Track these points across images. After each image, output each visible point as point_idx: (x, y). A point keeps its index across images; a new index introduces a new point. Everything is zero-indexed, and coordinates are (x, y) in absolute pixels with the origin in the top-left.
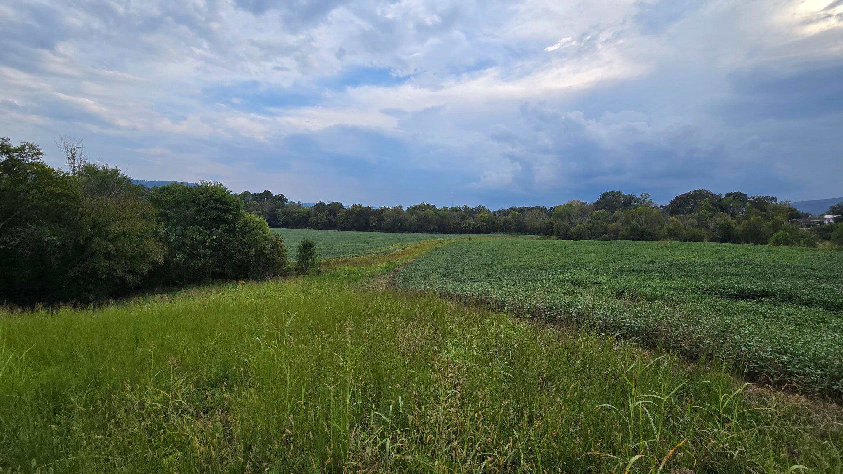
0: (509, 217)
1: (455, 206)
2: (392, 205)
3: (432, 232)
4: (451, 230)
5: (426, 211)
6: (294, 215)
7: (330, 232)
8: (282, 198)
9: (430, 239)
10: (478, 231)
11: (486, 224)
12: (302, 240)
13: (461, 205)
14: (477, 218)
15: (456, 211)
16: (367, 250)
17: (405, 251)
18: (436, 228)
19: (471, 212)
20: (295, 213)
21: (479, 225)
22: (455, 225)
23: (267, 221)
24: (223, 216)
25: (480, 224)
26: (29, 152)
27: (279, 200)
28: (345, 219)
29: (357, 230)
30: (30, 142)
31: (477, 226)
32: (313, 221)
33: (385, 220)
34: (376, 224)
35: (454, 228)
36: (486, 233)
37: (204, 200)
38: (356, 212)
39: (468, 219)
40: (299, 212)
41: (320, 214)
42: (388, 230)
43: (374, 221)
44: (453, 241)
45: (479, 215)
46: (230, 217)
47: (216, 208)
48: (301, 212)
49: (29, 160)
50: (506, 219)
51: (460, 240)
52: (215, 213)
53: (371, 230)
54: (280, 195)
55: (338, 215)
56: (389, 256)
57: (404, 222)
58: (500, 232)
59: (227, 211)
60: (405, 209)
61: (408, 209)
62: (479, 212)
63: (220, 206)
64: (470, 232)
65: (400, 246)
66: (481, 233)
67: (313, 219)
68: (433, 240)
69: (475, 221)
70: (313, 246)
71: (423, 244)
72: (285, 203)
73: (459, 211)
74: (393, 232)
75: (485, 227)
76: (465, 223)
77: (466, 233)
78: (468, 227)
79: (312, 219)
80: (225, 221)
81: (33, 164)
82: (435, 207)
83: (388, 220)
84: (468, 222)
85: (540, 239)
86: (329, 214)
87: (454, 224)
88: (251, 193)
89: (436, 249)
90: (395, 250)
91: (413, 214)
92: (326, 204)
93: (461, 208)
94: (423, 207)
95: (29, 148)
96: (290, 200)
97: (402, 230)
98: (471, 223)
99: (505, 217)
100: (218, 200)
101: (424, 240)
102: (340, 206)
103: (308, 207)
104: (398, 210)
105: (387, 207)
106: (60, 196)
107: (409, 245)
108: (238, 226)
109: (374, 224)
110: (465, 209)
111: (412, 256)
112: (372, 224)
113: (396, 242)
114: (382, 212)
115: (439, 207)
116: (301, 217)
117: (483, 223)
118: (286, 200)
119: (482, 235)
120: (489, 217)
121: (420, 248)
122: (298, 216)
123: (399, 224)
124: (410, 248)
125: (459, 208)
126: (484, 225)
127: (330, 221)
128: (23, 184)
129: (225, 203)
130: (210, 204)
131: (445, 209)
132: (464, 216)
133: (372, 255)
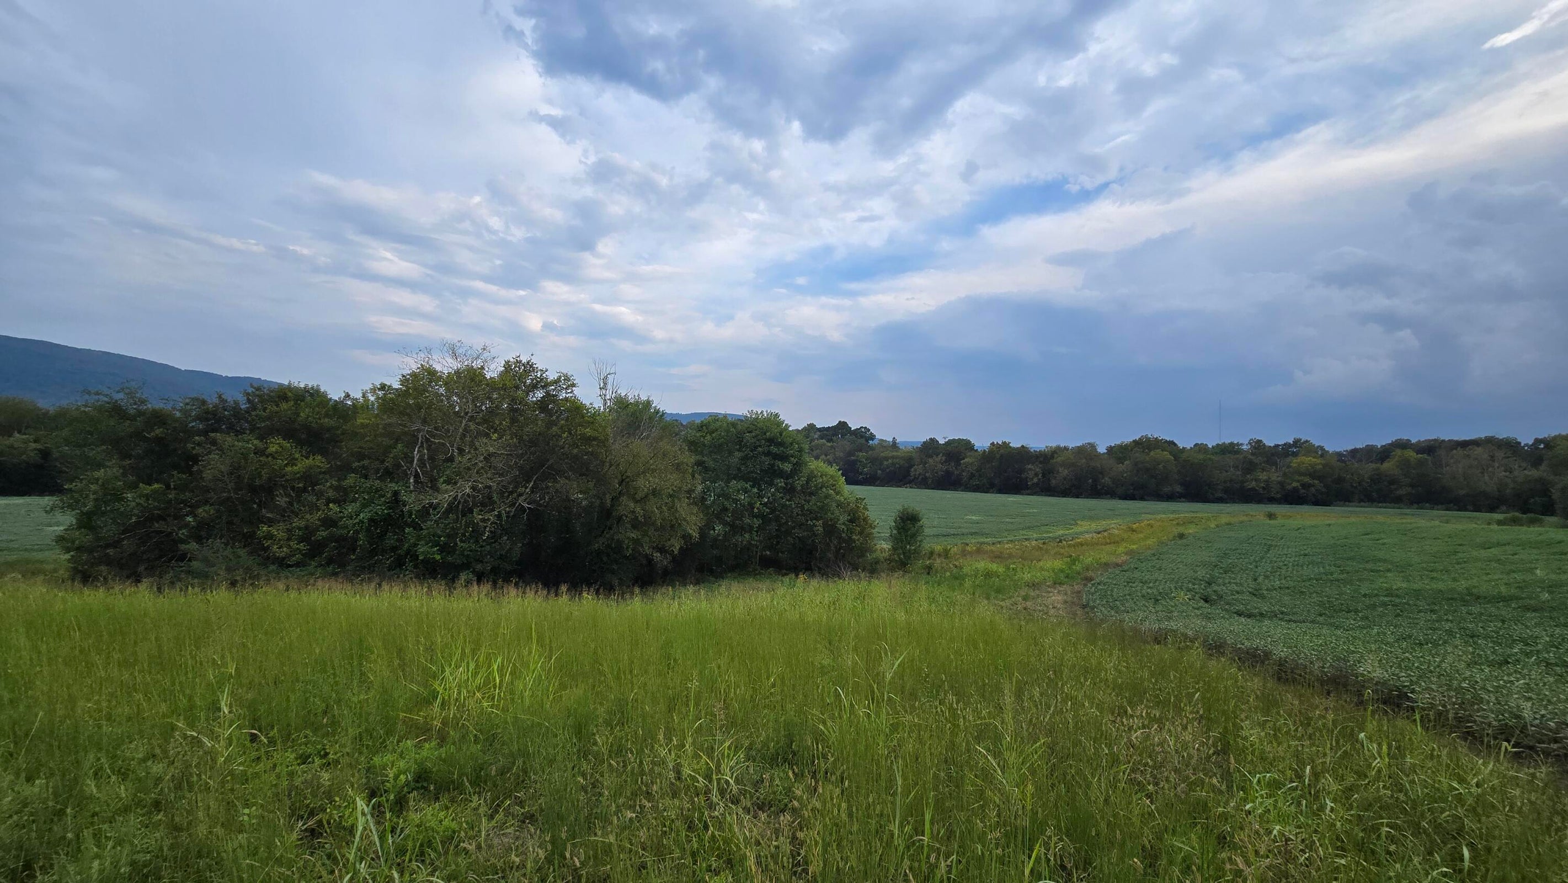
0: (1386, 465)
1: (1227, 441)
2: (1073, 442)
3: (1170, 498)
4: (1219, 495)
5: (1152, 453)
6: (885, 463)
7: (948, 494)
8: (865, 433)
9: (1164, 513)
10: (1293, 498)
11: (1316, 482)
12: (900, 508)
13: (1243, 439)
14: (1289, 467)
15: (1230, 452)
16: (1024, 532)
17: (1104, 538)
18: (1178, 489)
19: (1273, 455)
20: (886, 459)
21: (1295, 484)
22: (1228, 485)
23: (843, 475)
24: (778, 466)
25: (1298, 481)
26: (564, 384)
27: (862, 437)
28: (978, 471)
29: (1000, 491)
30: (565, 372)
31: (1289, 487)
32: (918, 473)
33: (1058, 472)
34: (1039, 479)
35: (1226, 491)
36: (1317, 503)
37: (753, 440)
38: (998, 456)
39: (1263, 470)
40: (893, 457)
41: (930, 460)
42: (1065, 493)
43: (1036, 475)
44: (1224, 519)
45: (1295, 462)
46: (787, 467)
47: (768, 454)
48: (896, 458)
49: (563, 395)
50: (1378, 469)
51: (1245, 518)
52: (767, 461)
53: (1029, 491)
54: (862, 427)
55: (964, 463)
56: (1069, 546)
57: (1100, 476)
58: (1361, 501)
59: (784, 458)
60: (1102, 449)
61: (1110, 450)
62: (1295, 454)
63: (774, 449)
64: (1272, 500)
65: (1094, 526)
66: (1301, 504)
67: (917, 470)
68: (1172, 516)
69: (1285, 474)
70: (919, 521)
71: (1149, 525)
72: (871, 442)
73: (1239, 452)
74: (1077, 496)
75: (1313, 489)
76: (1256, 480)
77: (1259, 501)
78: (1264, 488)
79: (915, 470)
80: (781, 474)
81: (566, 399)
82: (1175, 444)
83: (1064, 472)
84: (1263, 476)
85: (1500, 523)
86: (945, 462)
87: (1225, 482)
88: (818, 426)
89: (1181, 536)
90: (1081, 533)
91: (1121, 460)
92: (942, 442)
93: (1242, 444)
94: (1145, 445)
95: (564, 380)
96: (879, 436)
97: (1097, 492)
98: (1273, 479)
99: (1373, 466)
100: (771, 441)
101: (1150, 516)
102: (968, 445)
103: (910, 448)
104: (1086, 452)
105: (1062, 445)
106: (588, 440)
107: (1115, 526)
108: (799, 483)
109: (1035, 480)
110: (1255, 448)
111: (1121, 549)
112: (1032, 479)
113: (1083, 519)
114: (1052, 457)
115: (1185, 442)
116: (897, 466)
117: (1307, 480)
118: (872, 437)
119: (1305, 508)
120: (1325, 466)
121: (1141, 532)
122: (893, 464)
123: (1090, 481)
124: (1116, 532)
125: (1238, 444)
126: (1310, 485)
127: (948, 474)
128: (556, 425)
129: (781, 444)
130: (760, 446)
131: (1200, 448)
132: (1251, 462)
133: (1034, 543)
